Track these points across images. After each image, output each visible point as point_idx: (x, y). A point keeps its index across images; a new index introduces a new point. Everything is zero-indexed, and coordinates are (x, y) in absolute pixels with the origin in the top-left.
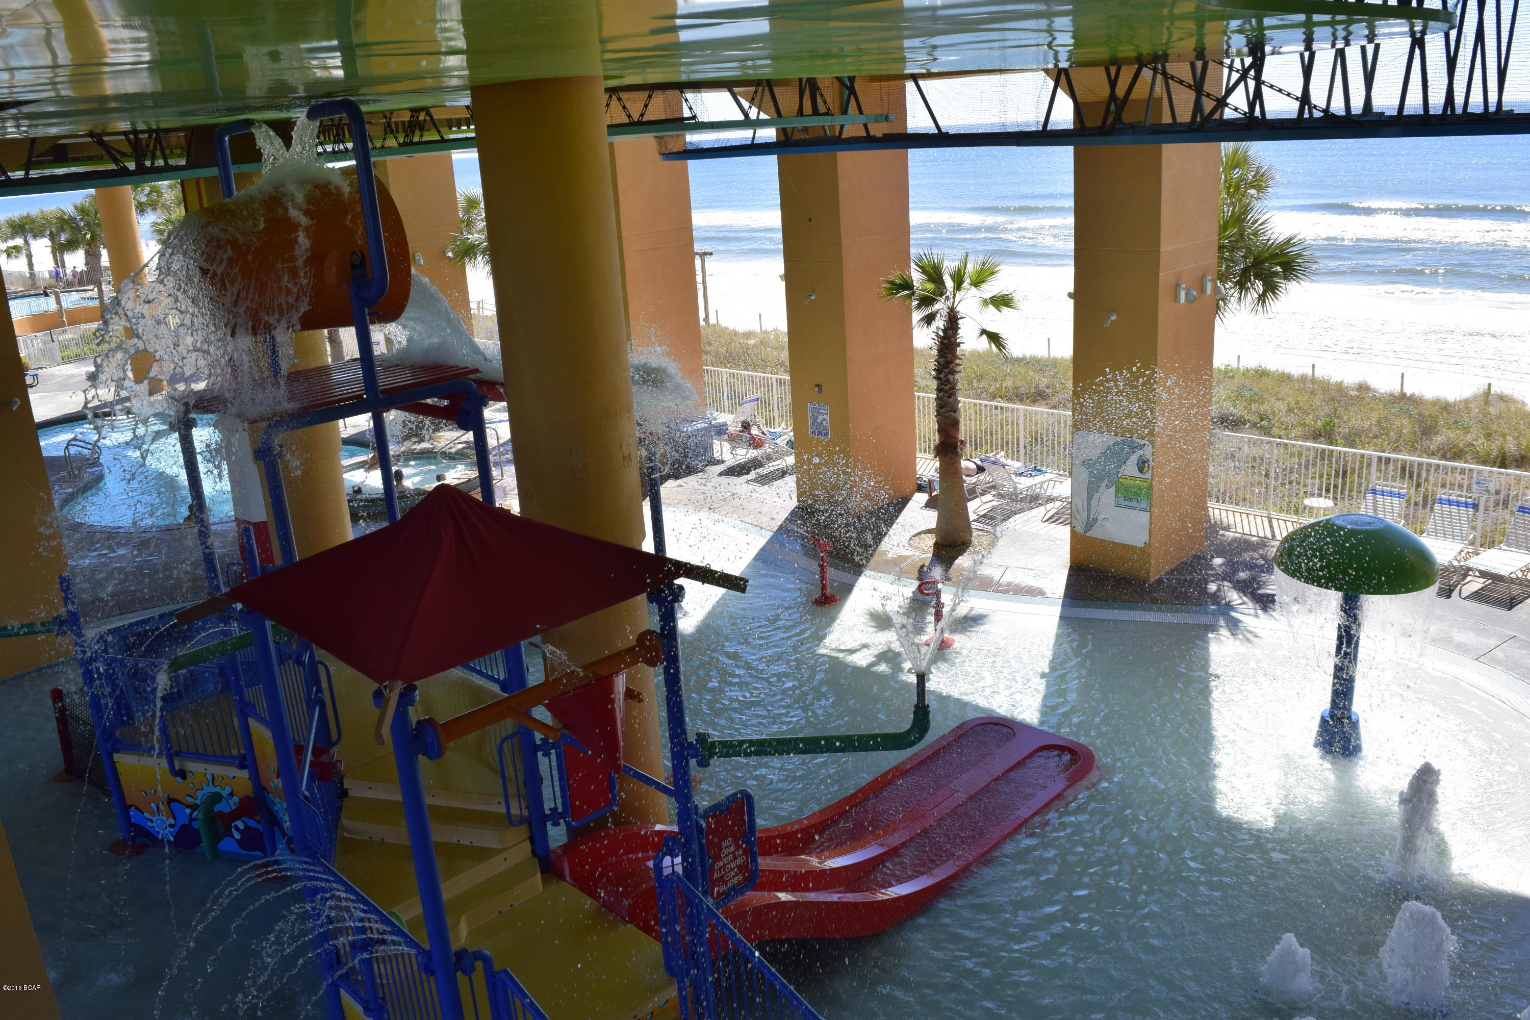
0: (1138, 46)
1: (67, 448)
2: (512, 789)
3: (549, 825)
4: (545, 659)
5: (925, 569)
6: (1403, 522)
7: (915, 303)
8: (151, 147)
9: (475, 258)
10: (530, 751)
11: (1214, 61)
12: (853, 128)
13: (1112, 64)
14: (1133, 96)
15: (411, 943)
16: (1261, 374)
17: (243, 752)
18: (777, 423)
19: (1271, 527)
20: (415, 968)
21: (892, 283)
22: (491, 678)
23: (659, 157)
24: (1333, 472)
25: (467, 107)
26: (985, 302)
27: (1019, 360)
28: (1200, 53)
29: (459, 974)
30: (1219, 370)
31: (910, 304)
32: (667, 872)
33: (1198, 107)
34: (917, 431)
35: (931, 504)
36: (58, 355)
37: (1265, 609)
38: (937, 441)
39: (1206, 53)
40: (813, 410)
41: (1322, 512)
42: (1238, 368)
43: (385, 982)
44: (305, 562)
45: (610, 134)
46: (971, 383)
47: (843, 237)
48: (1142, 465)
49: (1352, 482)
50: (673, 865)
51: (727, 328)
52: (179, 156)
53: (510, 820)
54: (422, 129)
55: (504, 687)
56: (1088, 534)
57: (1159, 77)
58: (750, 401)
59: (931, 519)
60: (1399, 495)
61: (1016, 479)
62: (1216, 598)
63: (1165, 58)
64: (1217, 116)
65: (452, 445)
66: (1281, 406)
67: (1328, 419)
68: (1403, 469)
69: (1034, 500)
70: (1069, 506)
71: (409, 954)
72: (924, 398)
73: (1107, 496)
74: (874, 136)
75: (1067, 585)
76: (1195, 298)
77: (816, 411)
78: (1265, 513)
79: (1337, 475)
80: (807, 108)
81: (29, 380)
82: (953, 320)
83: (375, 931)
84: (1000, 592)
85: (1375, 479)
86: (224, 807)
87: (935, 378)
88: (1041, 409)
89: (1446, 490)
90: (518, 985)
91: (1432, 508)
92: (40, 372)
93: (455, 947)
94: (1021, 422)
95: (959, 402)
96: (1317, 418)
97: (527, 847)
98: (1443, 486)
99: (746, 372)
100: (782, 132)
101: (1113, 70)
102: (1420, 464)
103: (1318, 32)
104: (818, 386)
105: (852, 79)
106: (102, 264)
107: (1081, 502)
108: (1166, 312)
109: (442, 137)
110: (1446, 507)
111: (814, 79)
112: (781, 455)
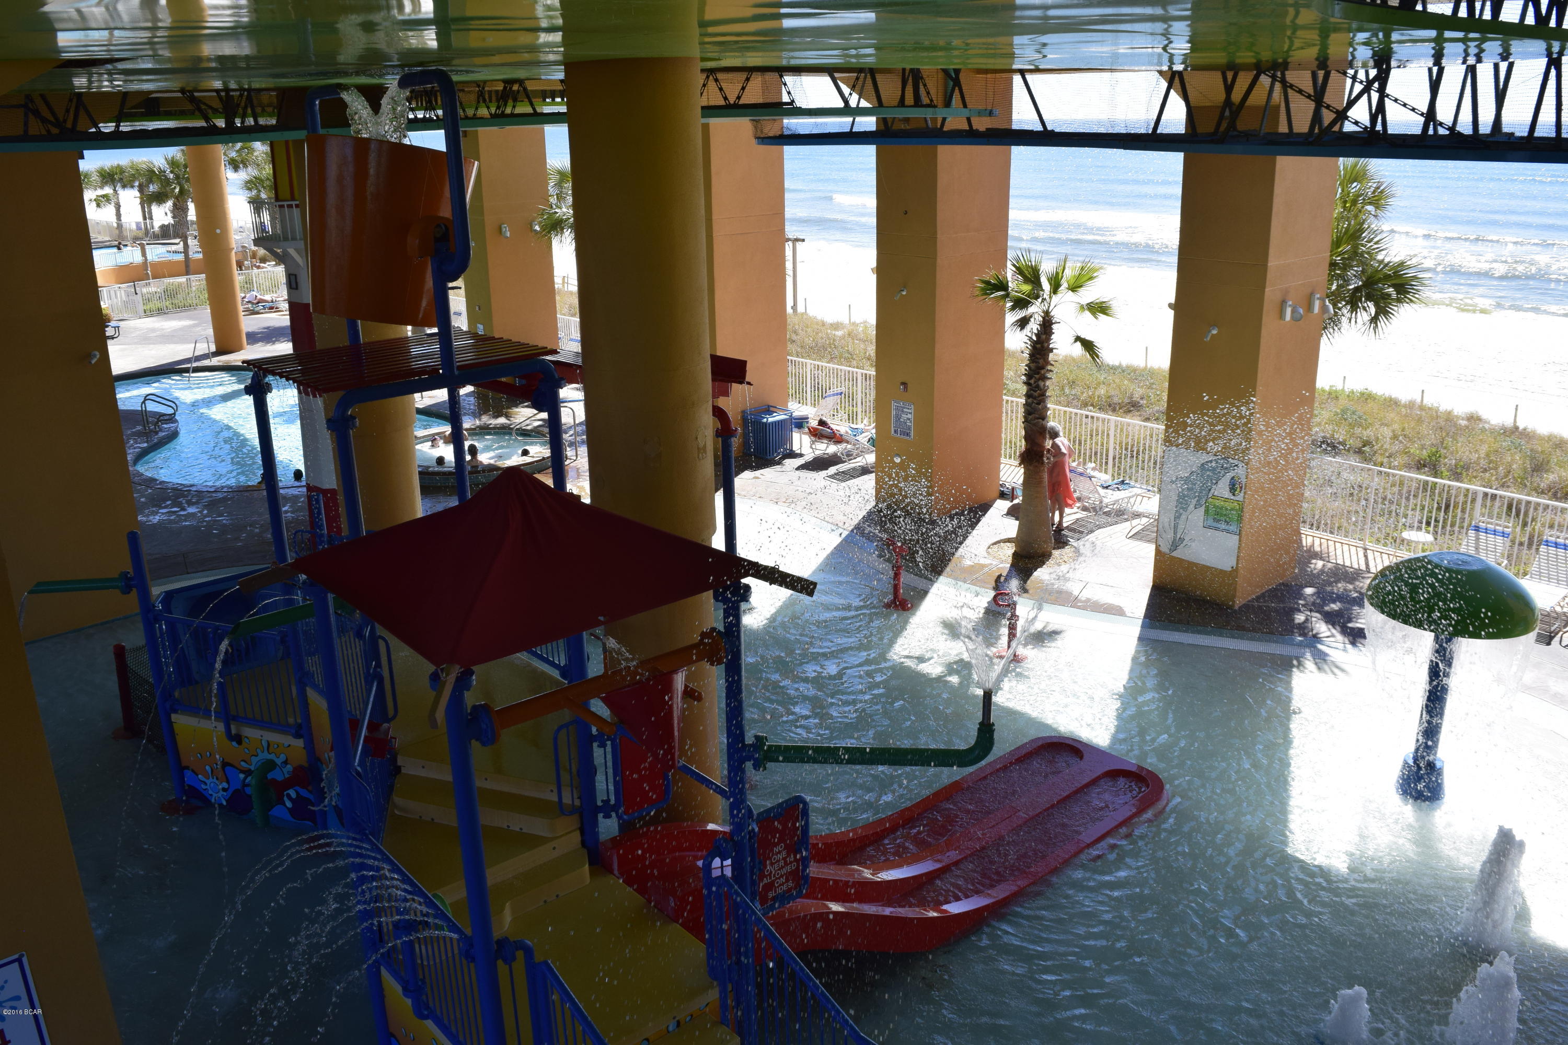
0: (1257, 53)
1: (144, 402)
2: (565, 777)
3: (601, 816)
4: (605, 650)
5: (1002, 579)
6: (1506, 562)
7: (1009, 304)
8: (243, 104)
9: (562, 233)
10: (585, 743)
11: (1338, 71)
12: (955, 121)
13: (1230, 70)
14: (1251, 101)
15: (453, 928)
16: (1367, 397)
17: (299, 721)
18: (859, 417)
19: (1366, 556)
20: (456, 951)
21: (987, 283)
22: (552, 664)
23: (754, 141)
24: (1436, 505)
25: (562, 81)
26: (1082, 308)
27: (1114, 368)
28: (1323, 63)
29: (500, 963)
30: (1323, 391)
31: (1004, 306)
32: (716, 873)
33: (1317, 117)
34: (1003, 436)
35: (1012, 512)
36: (141, 308)
37: (1353, 643)
38: (1023, 448)
39: (1329, 63)
40: (897, 409)
41: (1420, 546)
42: (1343, 390)
43: (425, 963)
44: (372, 535)
45: (703, 117)
46: (1063, 389)
47: (939, 232)
48: (1233, 487)
49: (1454, 517)
50: (722, 867)
51: (815, 318)
52: (271, 115)
53: (561, 809)
54: (515, 100)
55: (564, 672)
56: (1174, 554)
57: (1278, 86)
58: (834, 395)
59: (1011, 528)
60: (1503, 534)
61: (1102, 492)
62: (1303, 629)
63: (1285, 66)
64: (1336, 128)
65: (528, 422)
66: (1387, 432)
67: (1434, 450)
68: (1510, 507)
69: (1120, 515)
70: (1155, 523)
71: (451, 939)
72: (1012, 402)
73: (1197, 516)
74: (977, 130)
75: (1148, 605)
76: (1302, 317)
77: (900, 410)
78: (1360, 544)
79: (1439, 509)
80: (909, 99)
81: (109, 332)
82: (1047, 325)
83: (419, 914)
84: (1079, 608)
85: (1479, 516)
86: (278, 775)
87: (1024, 383)
88: (1134, 422)
89: (1554, 532)
90: (557, 977)
91: (1537, 549)
92: (121, 324)
93: (497, 934)
94: (1112, 433)
95: (1048, 409)
96: (1423, 447)
97: (576, 837)
98: (1551, 527)
99: (831, 365)
100: (882, 122)
101: (1230, 75)
102: (1528, 503)
103: (1449, 48)
104: (904, 384)
105: (957, 71)
106: (189, 218)
107: (1167, 519)
108: (1270, 327)
109: (534, 109)
110: (1552, 550)
111: (918, 70)
112: (862, 452)
